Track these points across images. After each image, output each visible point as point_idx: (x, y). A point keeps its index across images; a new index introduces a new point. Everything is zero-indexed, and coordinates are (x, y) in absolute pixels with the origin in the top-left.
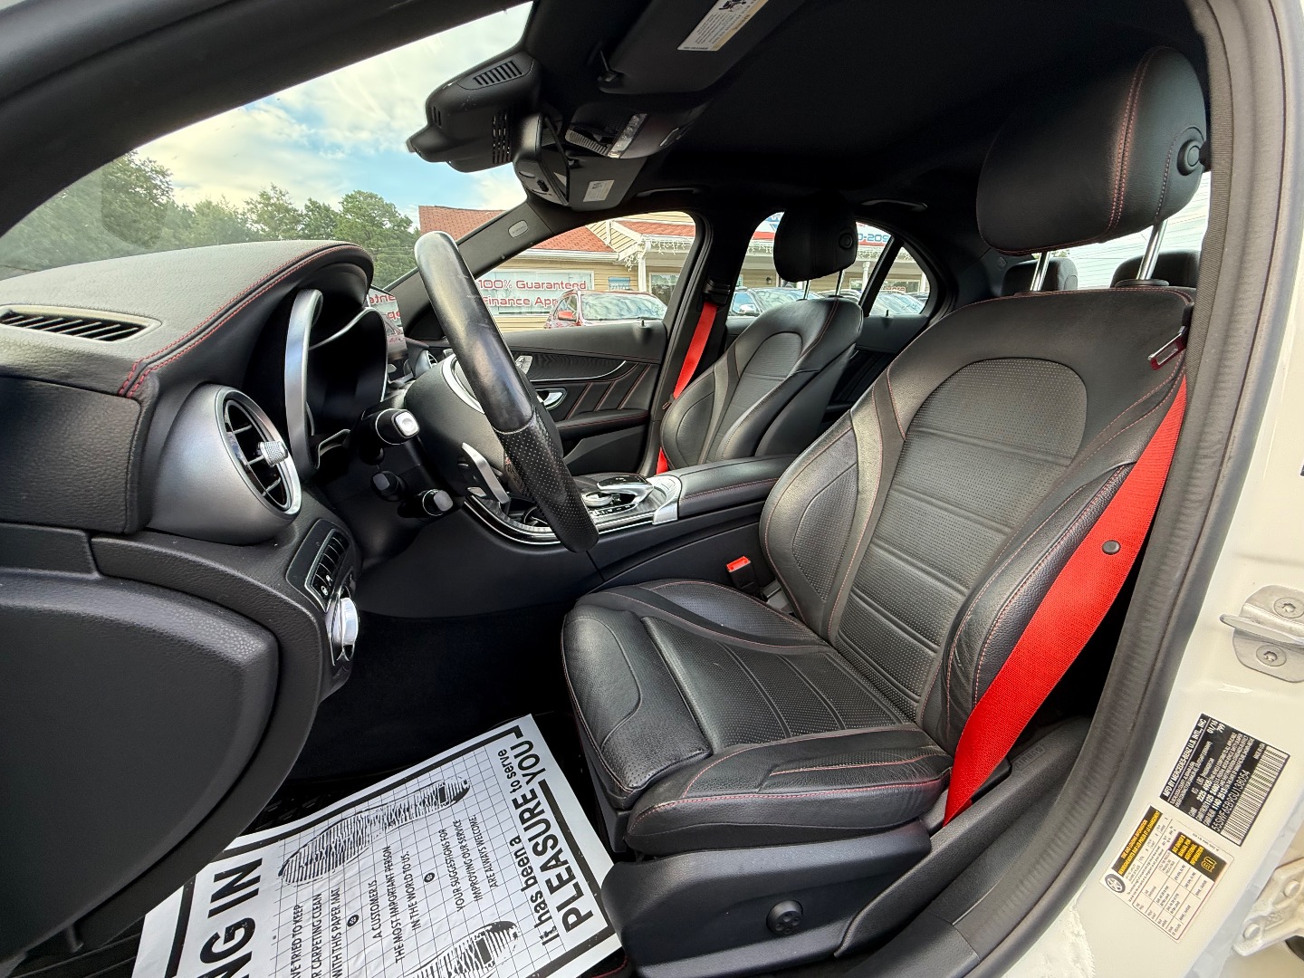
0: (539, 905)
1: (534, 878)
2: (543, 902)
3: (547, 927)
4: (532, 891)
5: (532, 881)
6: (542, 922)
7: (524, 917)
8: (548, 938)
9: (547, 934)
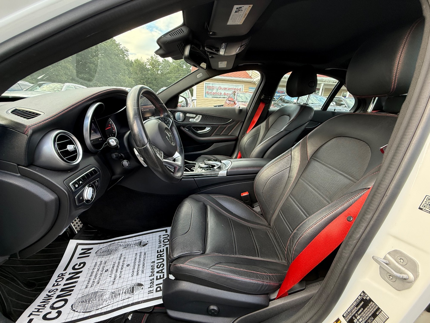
0: (152, 282)
1: (154, 274)
2: (153, 282)
3: (151, 289)
4: (152, 278)
5: (153, 275)
6: (151, 287)
7: (147, 285)
8: (150, 292)
9: (150, 291)
